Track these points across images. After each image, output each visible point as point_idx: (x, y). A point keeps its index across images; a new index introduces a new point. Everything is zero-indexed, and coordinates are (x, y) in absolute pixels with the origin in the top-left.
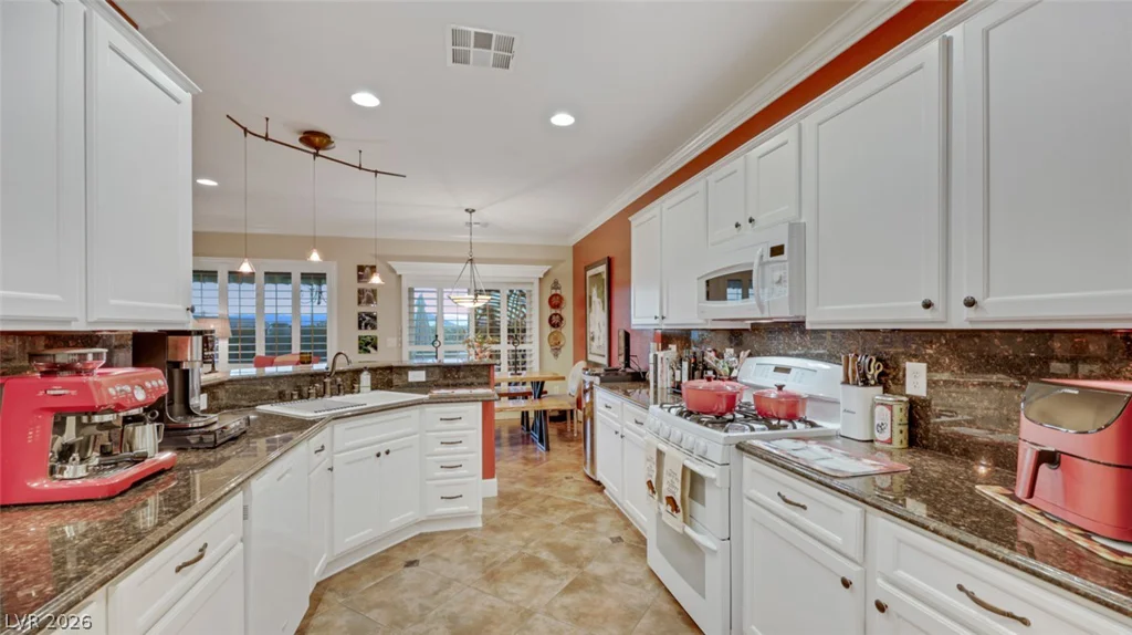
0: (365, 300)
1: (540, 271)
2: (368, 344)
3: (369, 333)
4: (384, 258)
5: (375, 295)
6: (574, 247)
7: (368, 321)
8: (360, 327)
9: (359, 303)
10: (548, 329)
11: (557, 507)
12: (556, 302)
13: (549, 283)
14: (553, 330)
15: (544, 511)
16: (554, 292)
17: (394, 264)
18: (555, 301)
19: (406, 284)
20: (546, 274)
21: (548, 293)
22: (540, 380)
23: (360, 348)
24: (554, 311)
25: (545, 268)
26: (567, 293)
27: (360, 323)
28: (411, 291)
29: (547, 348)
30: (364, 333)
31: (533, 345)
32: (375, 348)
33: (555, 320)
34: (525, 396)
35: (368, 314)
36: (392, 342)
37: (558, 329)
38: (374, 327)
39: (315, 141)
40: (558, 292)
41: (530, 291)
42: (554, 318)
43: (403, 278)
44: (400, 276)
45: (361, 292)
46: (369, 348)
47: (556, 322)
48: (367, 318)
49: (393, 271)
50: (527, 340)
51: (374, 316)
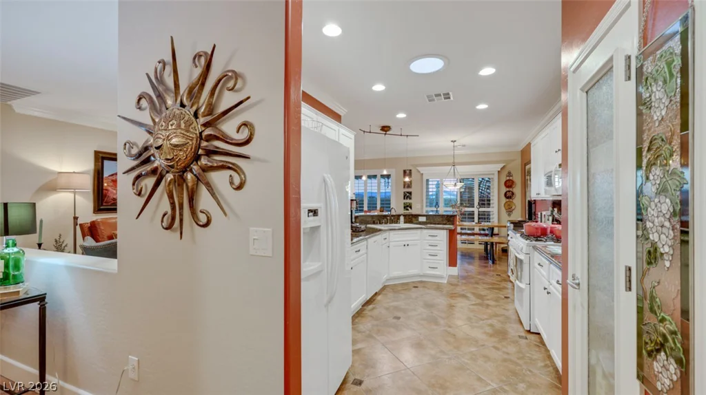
0: (407, 186)
1: (498, 167)
2: (408, 206)
3: (408, 201)
4: (414, 166)
5: (411, 183)
6: (521, 151)
7: (408, 196)
8: (404, 199)
9: (404, 188)
10: (504, 200)
12: (509, 184)
13: (505, 173)
14: (507, 200)
16: (508, 178)
17: (419, 169)
18: (508, 184)
19: (425, 178)
20: (502, 169)
21: (504, 179)
22: (492, 228)
23: (405, 207)
24: (508, 189)
25: (502, 165)
26: (517, 178)
27: (404, 196)
28: (428, 181)
29: (503, 210)
30: (406, 201)
31: (493, 209)
32: (411, 208)
33: (509, 194)
34: (486, 235)
35: (408, 193)
36: (419, 206)
37: (511, 200)
38: (410, 199)
40: (511, 178)
41: (493, 178)
43: (423, 175)
45: (405, 182)
46: (408, 208)
47: (509, 196)
49: (419, 172)
50: (491, 206)
51: (410, 193)
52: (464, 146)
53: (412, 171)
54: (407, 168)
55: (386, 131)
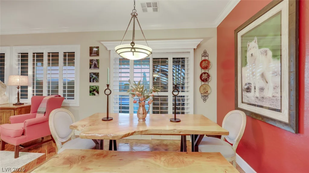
0: (93, 65)
1: (194, 44)
2: (94, 90)
3: (94, 84)
4: (99, 41)
5: (98, 63)
7: (94, 77)
8: (90, 81)
9: (90, 67)
10: (199, 83)
12: (205, 65)
13: (200, 52)
14: (203, 83)
16: (203, 58)
17: (105, 44)
19: (113, 56)
20: (199, 46)
21: (200, 59)
23: (90, 92)
24: (203, 71)
25: (198, 42)
26: (213, 59)
27: (90, 78)
29: (199, 95)
30: (93, 84)
32: (98, 93)
35: (94, 74)
37: (206, 83)
38: (97, 81)
40: (207, 58)
41: (188, 58)
42: (204, 75)
43: (111, 52)
45: (91, 61)
46: (95, 92)
47: (205, 78)
48: (94, 76)
49: (106, 49)
50: (186, 89)
51: (97, 75)
53: (100, 49)
54: (94, 45)
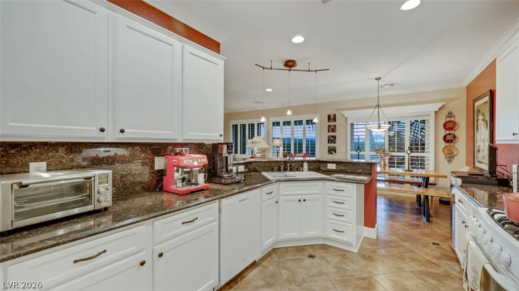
0: (331, 130)
1: (436, 107)
2: (332, 150)
3: (332, 145)
4: (338, 110)
5: (335, 127)
6: (468, 87)
7: (332, 140)
8: (329, 143)
9: (329, 131)
10: (442, 144)
11: (413, 260)
12: (450, 126)
13: (444, 113)
14: (447, 144)
15: (402, 259)
16: (448, 119)
17: (343, 112)
18: (448, 125)
19: (349, 122)
20: (440, 109)
21: (443, 120)
22: (426, 176)
23: (329, 151)
24: (448, 132)
25: (441, 105)
26: (461, 120)
27: (329, 140)
28: (352, 125)
29: (442, 156)
30: (330, 145)
31: (429, 155)
32: (335, 152)
33: (448, 138)
34: (419, 185)
35: (332, 136)
36: (343, 149)
37: (452, 144)
38: (335, 143)
39: (290, 64)
40: (452, 119)
41: (428, 120)
42: (448, 136)
43: (348, 119)
44: (347, 118)
45: (329, 126)
46: (333, 152)
47: (450, 140)
48: (332, 138)
49: (344, 116)
50: (426, 150)
51: (335, 137)
52: (392, 85)
53: (337, 116)
54: (332, 113)
55: (291, 67)
